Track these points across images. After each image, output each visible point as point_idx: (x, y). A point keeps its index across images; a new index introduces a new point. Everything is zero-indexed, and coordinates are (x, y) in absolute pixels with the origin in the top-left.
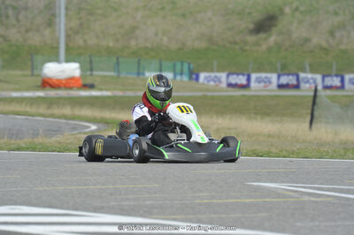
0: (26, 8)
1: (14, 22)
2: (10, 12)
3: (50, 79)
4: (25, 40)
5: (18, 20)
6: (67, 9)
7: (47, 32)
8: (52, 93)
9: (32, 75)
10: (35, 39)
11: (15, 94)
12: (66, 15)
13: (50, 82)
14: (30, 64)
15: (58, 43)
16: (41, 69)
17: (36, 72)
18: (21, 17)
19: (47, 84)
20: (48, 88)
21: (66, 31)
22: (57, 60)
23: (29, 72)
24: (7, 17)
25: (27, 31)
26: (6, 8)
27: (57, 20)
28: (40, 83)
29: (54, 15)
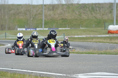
0: (103, 7)
1: (99, 12)
2: (97, 9)
3: (111, 31)
4: (102, 18)
5: (100, 11)
6: (116, 7)
7: (110, 15)
8: (111, 35)
9: (105, 29)
10: (106, 18)
11: (99, 36)
12: (116, 9)
13: (111, 32)
14: (104, 26)
15: (113, 18)
16: (108, 27)
17: (106, 29)
18: (101, 10)
19: (110, 32)
20: (110, 33)
21: (116, 14)
22: (113, 24)
23: (104, 29)
24: (96, 10)
25: (103, 15)
26: (96, 7)
27: (113, 11)
28: (107, 32)
29: (112, 9)
